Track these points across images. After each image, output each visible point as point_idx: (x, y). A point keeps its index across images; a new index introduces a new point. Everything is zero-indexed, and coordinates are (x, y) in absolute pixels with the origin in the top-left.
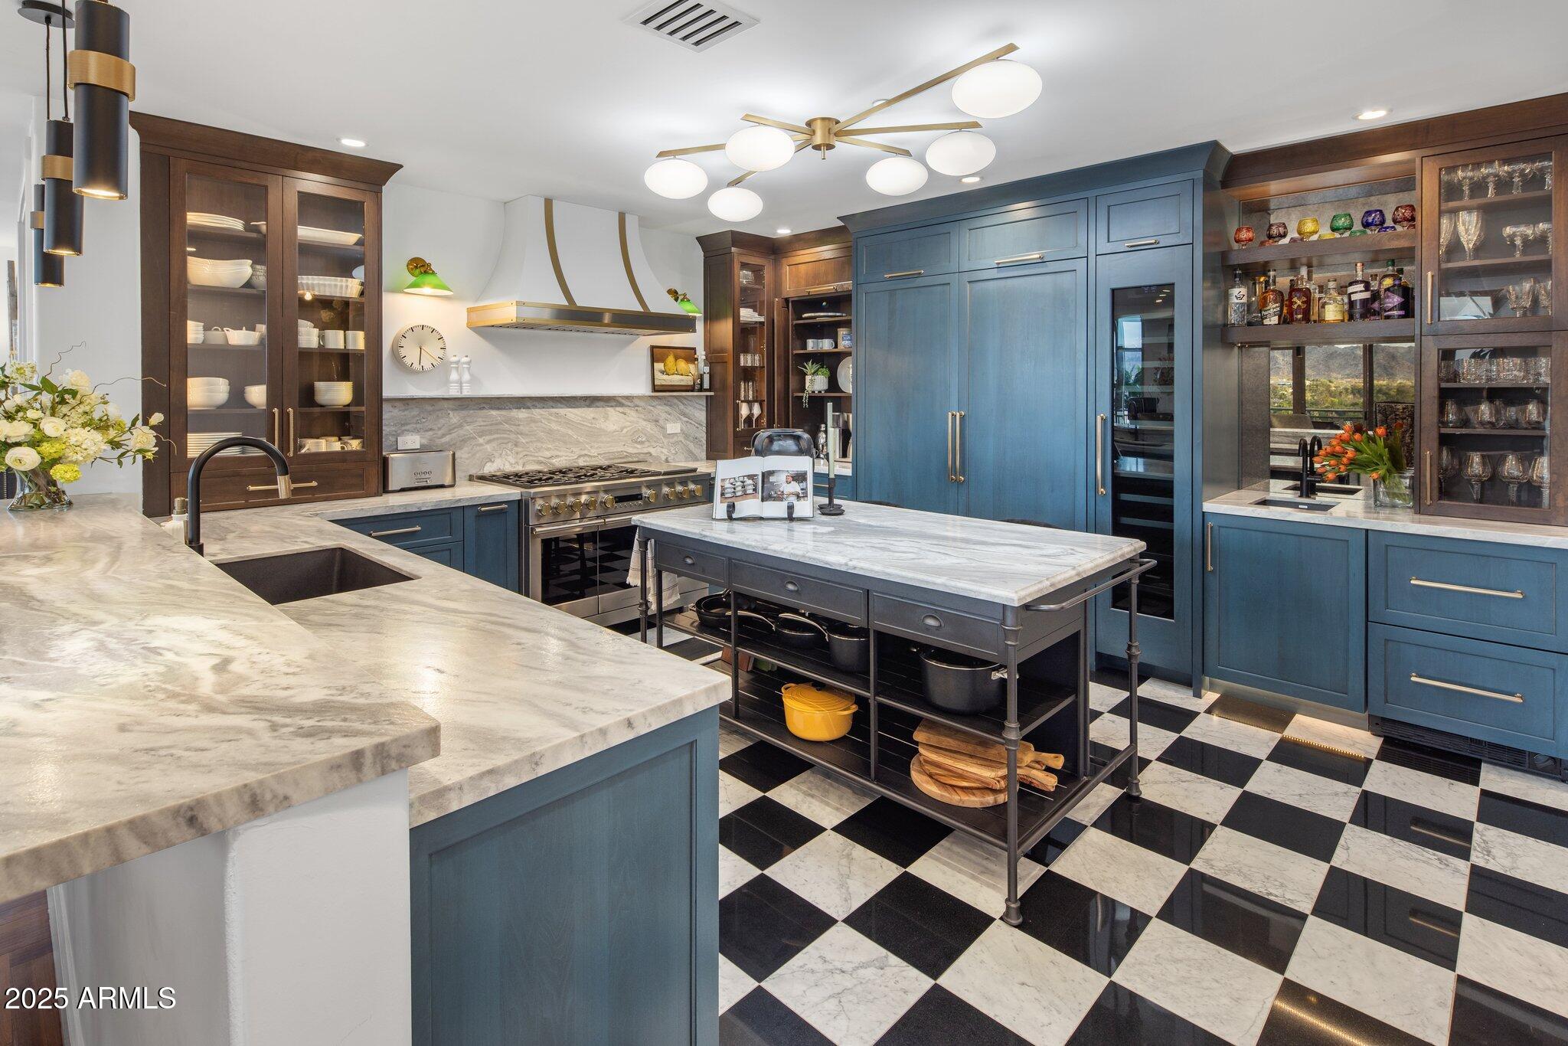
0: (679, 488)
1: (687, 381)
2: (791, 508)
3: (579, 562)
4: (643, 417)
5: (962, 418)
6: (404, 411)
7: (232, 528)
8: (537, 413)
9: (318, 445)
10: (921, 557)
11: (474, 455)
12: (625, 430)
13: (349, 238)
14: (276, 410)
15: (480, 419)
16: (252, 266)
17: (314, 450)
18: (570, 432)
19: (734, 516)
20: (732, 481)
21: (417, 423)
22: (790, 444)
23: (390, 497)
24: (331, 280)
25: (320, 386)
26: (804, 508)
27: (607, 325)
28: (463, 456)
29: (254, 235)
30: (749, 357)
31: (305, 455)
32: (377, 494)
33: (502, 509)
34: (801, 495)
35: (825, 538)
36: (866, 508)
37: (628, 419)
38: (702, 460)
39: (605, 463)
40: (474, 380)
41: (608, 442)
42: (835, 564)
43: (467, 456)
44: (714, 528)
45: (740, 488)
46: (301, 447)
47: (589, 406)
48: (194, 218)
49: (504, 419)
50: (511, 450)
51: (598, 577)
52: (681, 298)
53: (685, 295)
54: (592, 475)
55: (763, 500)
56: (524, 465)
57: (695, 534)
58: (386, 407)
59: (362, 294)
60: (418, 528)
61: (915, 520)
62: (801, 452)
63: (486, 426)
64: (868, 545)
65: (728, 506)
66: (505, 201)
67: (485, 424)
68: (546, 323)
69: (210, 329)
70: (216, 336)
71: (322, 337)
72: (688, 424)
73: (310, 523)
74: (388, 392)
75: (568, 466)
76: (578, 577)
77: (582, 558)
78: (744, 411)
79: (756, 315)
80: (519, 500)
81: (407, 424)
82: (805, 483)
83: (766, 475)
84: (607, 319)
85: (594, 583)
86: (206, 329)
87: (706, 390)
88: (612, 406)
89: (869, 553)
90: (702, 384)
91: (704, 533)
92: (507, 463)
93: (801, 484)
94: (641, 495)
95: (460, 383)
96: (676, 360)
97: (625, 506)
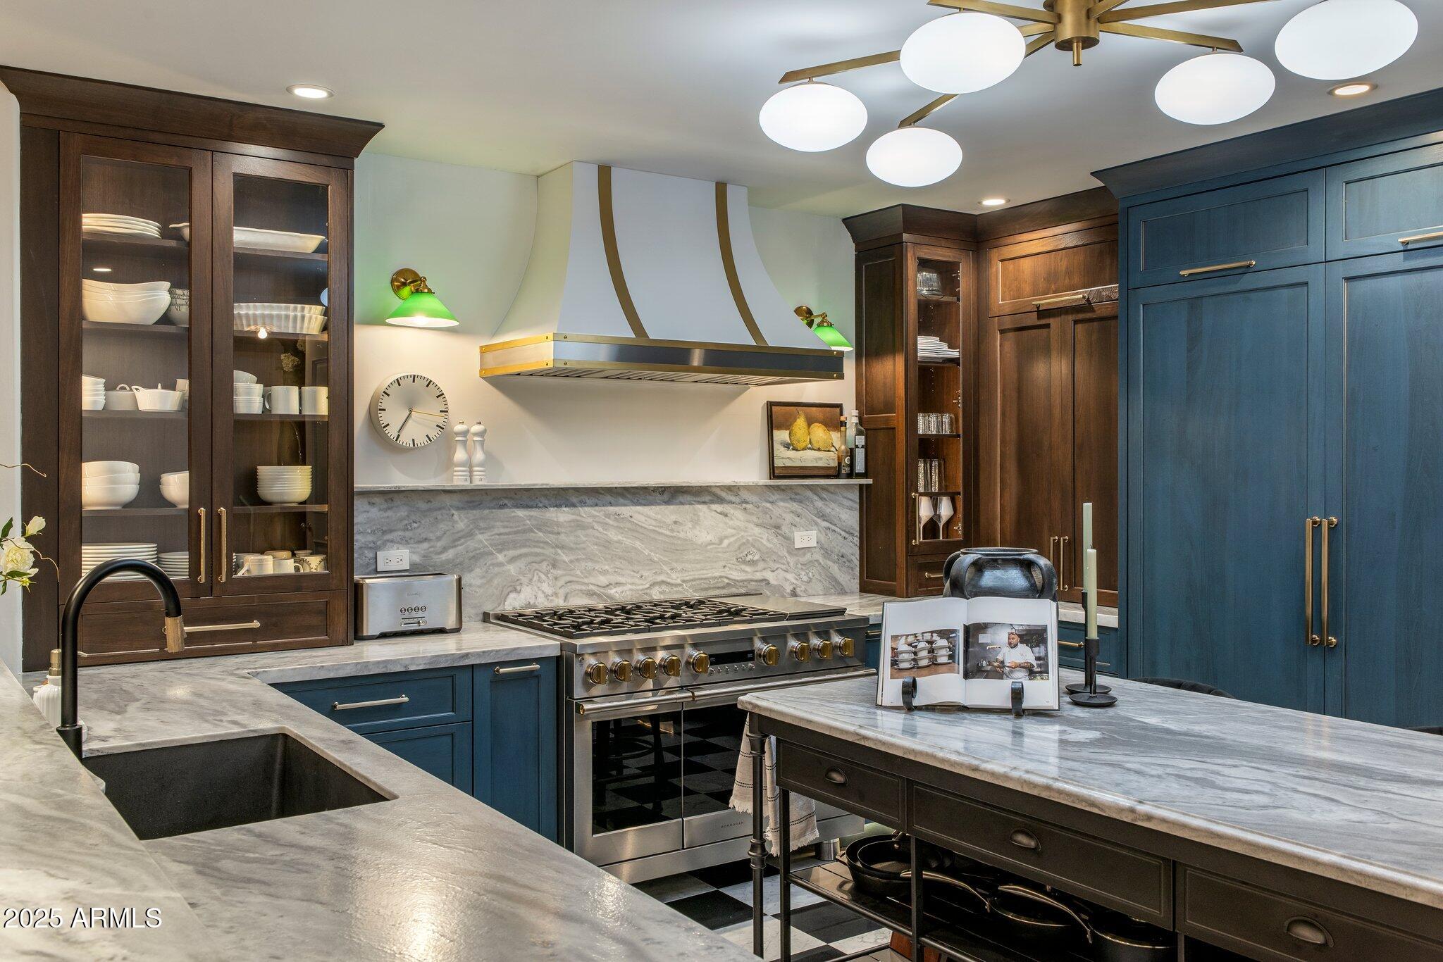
0: (816, 642)
1: (827, 459)
2: (1017, 694)
3: (652, 755)
4: (756, 520)
5: (1333, 529)
6: (385, 510)
7: (137, 694)
8: (587, 513)
9: (261, 564)
10: (1280, 804)
11: (490, 581)
12: (726, 542)
13: (306, 243)
14: (202, 510)
15: (498, 524)
16: (170, 292)
17: (255, 573)
18: (638, 544)
19: (916, 702)
20: (911, 639)
21: (406, 529)
22: (1014, 577)
23: (365, 648)
24: (280, 308)
25: (264, 471)
26: (1042, 693)
27: (697, 370)
28: (473, 582)
29: (173, 243)
30: (933, 418)
31: (243, 580)
32: (346, 642)
33: (532, 671)
34: (1036, 669)
35: (1085, 753)
36: (1158, 695)
37: (731, 523)
38: (852, 593)
39: (693, 596)
40: (491, 460)
41: (698, 562)
42: (1109, 807)
43: (479, 582)
44: (880, 723)
45: (924, 653)
46: (239, 566)
47: (667, 503)
48: (92, 222)
49: (534, 522)
50: (546, 574)
51: (682, 782)
52: (817, 321)
53: (824, 316)
54: (673, 617)
55: (967, 675)
56: (566, 597)
57: (847, 732)
58: (359, 504)
59: (325, 328)
60: (405, 699)
61: (1253, 723)
62: (1036, 591)
63: (509, 534)
64: (1169, 770)
65: (905, 685)
66: (539, 173)
67: (507, 530)
68: (601, 367)
69: (114, 389)
70: (122, 399)
71: (267, 397)
72: (828, 532)
73: (245, 689)
74: (362, 481)
75: (635, 600)
76: (651, 780)
77: (657, 748)
78: (924, 510)
79: (945, 346)
80: (557, 657)
81: (391, 531)
82: (1042, 648)
83: (972, 632)
84: (697, 358)
85: (675, 792)
86: (109, 387)
87: (859, 475)
88: (704, 503)
89: (1175, 788)
90: (852, 465)
91: (863, 732)
92: (540, 595)
93: (1036, 649)
94: (753, 652)
95: (469, 465)
96: (809, 425)
97: (727, 671)
